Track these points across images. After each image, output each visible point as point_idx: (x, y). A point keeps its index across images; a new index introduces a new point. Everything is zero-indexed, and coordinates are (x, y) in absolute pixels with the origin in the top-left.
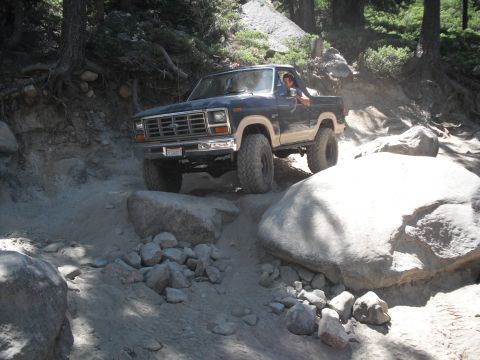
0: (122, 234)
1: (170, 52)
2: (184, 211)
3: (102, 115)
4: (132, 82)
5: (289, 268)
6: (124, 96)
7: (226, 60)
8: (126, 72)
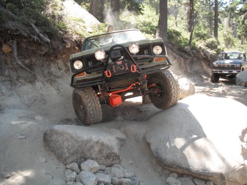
0: (46, 162)
1: (36, 25)
2: (100, 142)
4: (12, 43)
5: (187, 179)
6: (5, 52)
7: (70, 33)
8: (10, 34)
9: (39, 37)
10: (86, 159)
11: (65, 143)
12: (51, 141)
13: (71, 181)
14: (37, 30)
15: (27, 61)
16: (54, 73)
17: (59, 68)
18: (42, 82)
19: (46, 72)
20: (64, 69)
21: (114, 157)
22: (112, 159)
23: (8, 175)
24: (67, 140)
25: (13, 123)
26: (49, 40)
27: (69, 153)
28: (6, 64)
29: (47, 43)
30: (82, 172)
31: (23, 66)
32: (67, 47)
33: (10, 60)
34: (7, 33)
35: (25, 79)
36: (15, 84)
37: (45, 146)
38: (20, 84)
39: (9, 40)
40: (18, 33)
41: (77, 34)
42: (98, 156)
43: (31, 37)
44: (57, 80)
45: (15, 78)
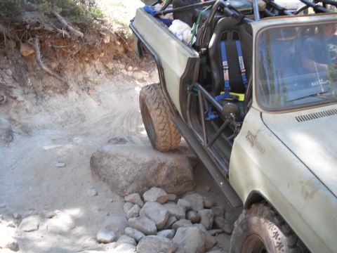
0: (97, 194)
1: (63, 14)
2: (167, 164)
3: (10, 72)
4: (33, 41)
6: (25, 54)
7: (109, 22)
8: (29, 30)
9: (68, 30)
10: (149, 188)
11: (121, 168)
12: (102, 167)
13: (132, 217)
14: (64, 21)
15: (54, 65)
16: (91, 79)
17: (97, 71)
18: (77, 92)
19: (80, 78)
20: (104, 72)
21: (187, 183)
22: (184, 185)
23: (51, 214)
24: (123, 164)
25: (46, 148)
26: (82, 34)
27: (127, 181)
28: (27, 70)
29: (80, 37)
30: (146, 204)
31: (51, 72)
32: (106, 42)
33: (33, 66)
34: (26, 29)
35: (54, 89)
36: (42, 97)
37: (92, 175)
38: (48, 97)
39: (28, 38)
40: (39, 28)
41: (118, 23)
42: (165, 183)
43: (57, 32)
44: (96, 87)
45: (41, 88)
